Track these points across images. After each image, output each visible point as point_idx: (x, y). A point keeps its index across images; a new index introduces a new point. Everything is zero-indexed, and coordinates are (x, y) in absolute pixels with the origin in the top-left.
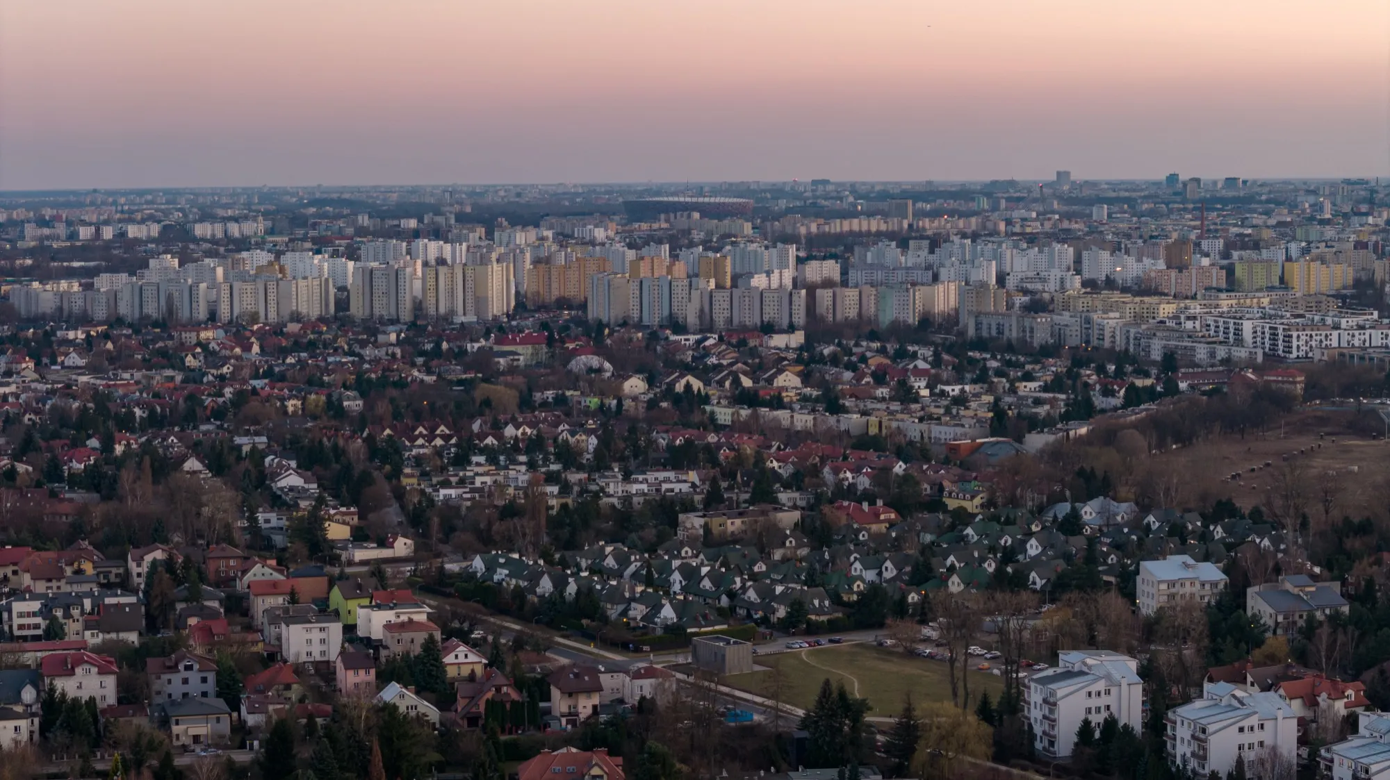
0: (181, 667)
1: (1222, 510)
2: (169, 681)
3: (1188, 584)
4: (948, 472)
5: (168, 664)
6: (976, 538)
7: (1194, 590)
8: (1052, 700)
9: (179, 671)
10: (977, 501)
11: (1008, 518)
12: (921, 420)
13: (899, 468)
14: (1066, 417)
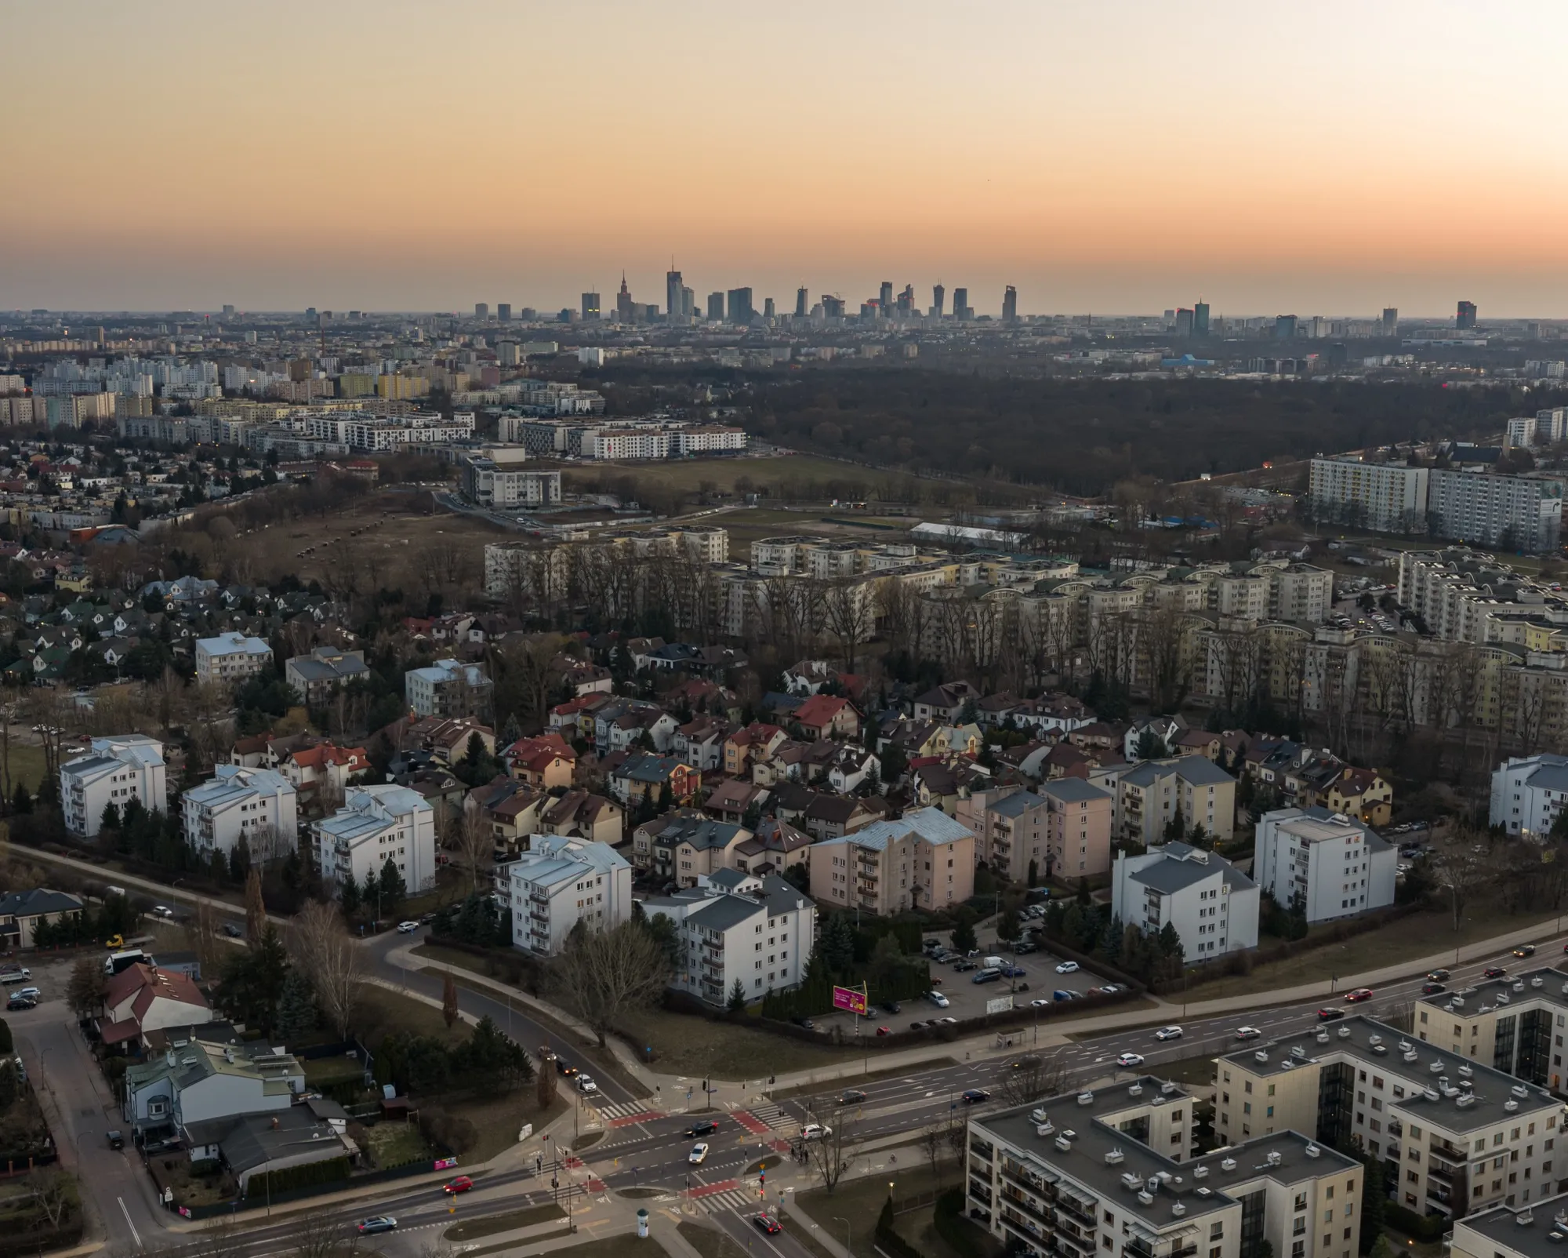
1: (287, 584)
3: (237, 657)
4: (61, 557)
6: (72, 617)
7: (242, 662)
8: (79, 787)
10: (84, 581)
11: (102, 598)
12: (55, 510)
13: (22, 554)
14: (179, 505)
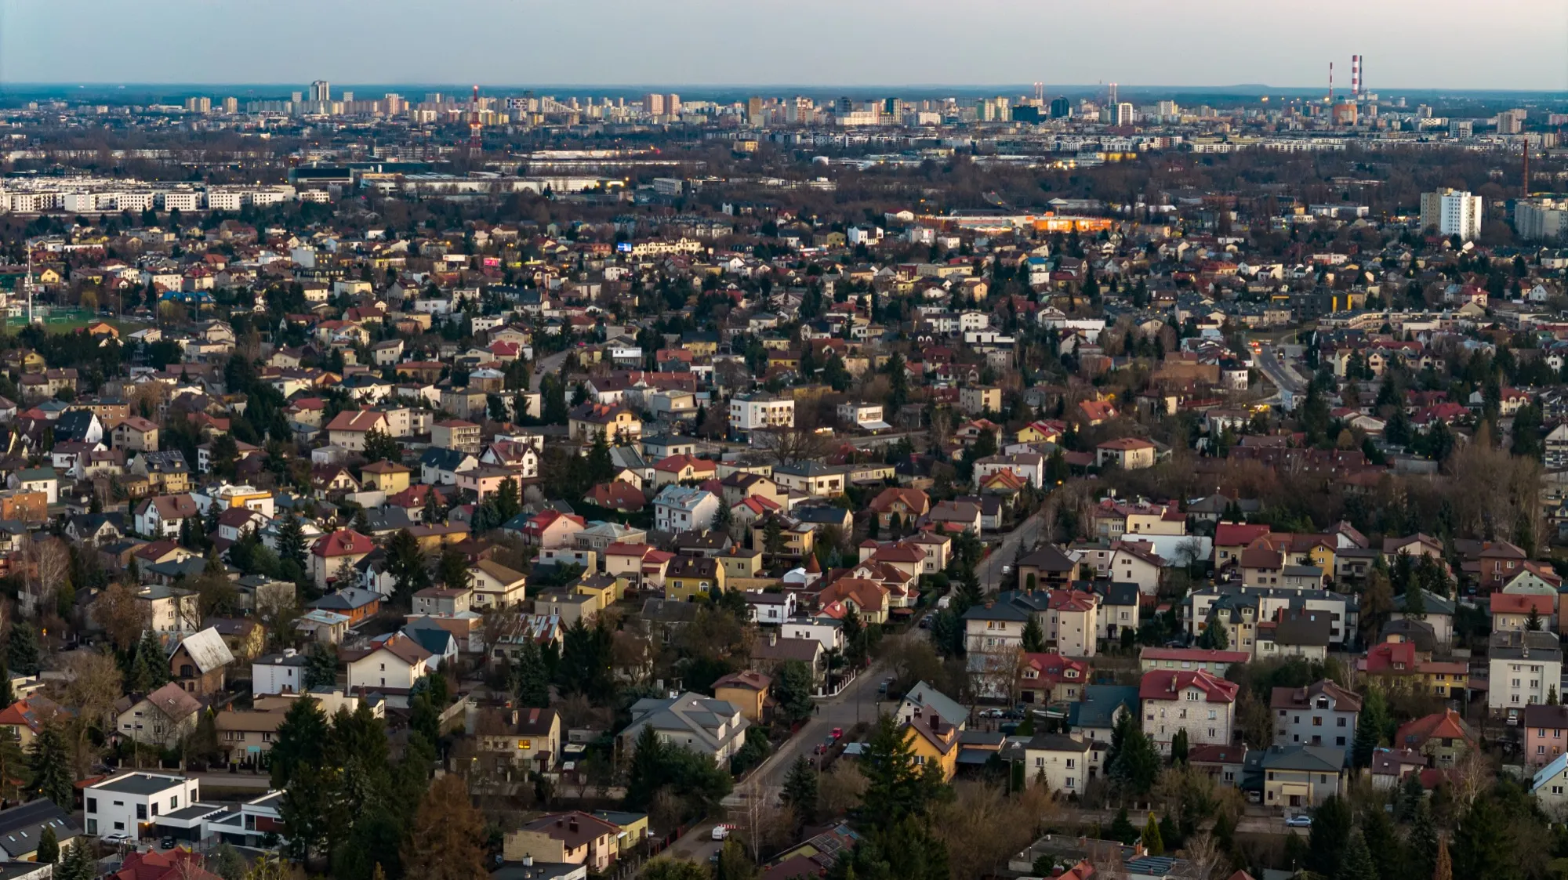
0: (1313, 703)
2: (1297, 720)
5: (1297, 697)
9: (1309, 708)
